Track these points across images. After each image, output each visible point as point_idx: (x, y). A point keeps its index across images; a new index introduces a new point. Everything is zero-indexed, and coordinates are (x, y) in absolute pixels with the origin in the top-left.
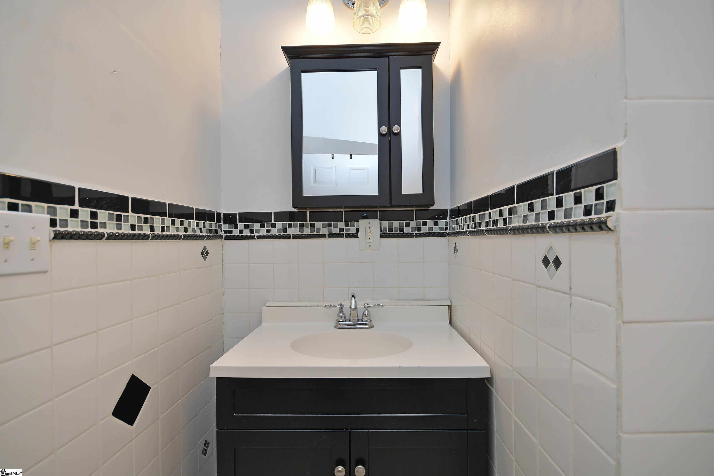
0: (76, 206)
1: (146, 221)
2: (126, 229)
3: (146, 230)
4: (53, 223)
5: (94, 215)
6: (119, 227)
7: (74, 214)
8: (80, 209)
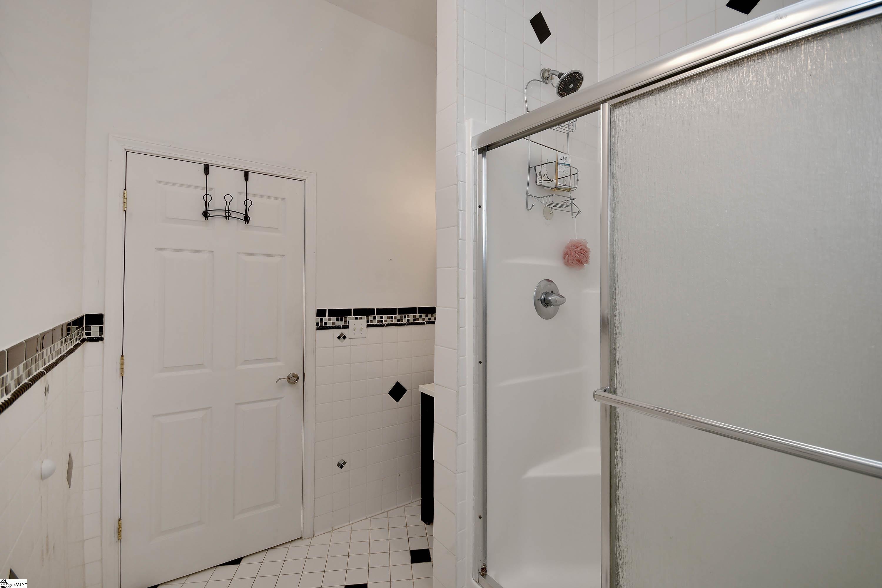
0: (376, 315)
1: (405, 317)
2: (395, 321)
3: (405, 321)
4: (368, 322)
5: (382, 318)
6: (392, 321)
7: (375, 318)
8: (376, 316)
